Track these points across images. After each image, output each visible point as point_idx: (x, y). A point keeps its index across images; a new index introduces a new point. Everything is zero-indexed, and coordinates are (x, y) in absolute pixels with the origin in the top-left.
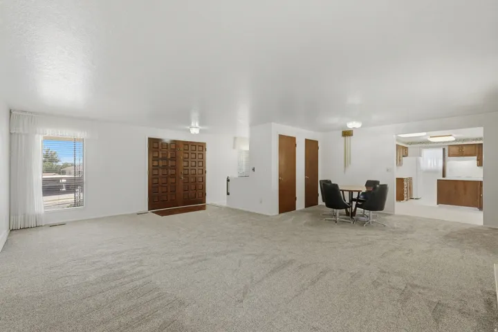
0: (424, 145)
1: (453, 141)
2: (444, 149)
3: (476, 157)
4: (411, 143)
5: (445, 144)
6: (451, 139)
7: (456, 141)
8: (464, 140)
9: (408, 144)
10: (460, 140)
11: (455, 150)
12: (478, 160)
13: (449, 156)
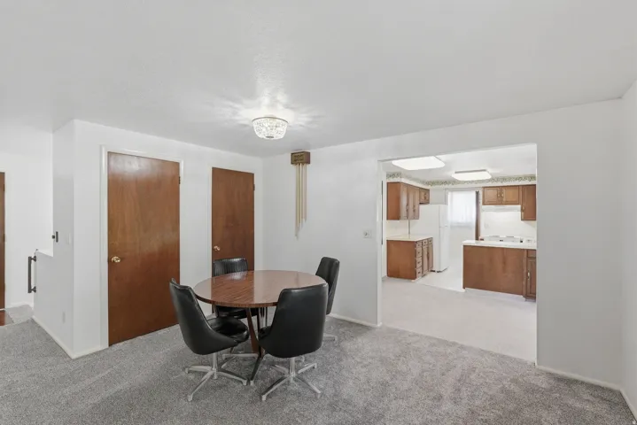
0: (450, 186)
1: (489, 181)
2: (477, 193)
3: (519, 206)
4: (433, 183)
5: (479, 185)
6: (486, 176)
7: (492, 180)
8: (504, 179)
9: (428, 183)
10: (498, 180)
11: (492, 194)
12: (522, 210)
13: (484, 204)
